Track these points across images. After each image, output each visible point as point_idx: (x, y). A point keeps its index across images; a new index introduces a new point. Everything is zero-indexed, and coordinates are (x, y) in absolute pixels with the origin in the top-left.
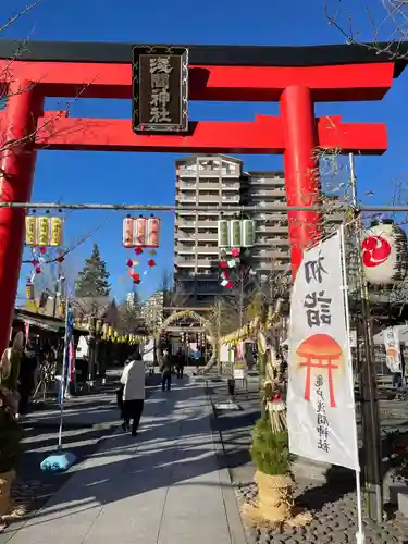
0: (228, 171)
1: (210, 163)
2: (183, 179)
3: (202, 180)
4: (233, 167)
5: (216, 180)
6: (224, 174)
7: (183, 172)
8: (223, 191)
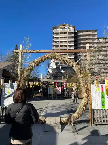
0: (70, 30)
1: (64, 28)
2: (55, 33)
3: (61, 33)
4: (72, 29)
5: (66, 33)
6: (69, 31)
7: (55, 31)
8: (68, 37)
